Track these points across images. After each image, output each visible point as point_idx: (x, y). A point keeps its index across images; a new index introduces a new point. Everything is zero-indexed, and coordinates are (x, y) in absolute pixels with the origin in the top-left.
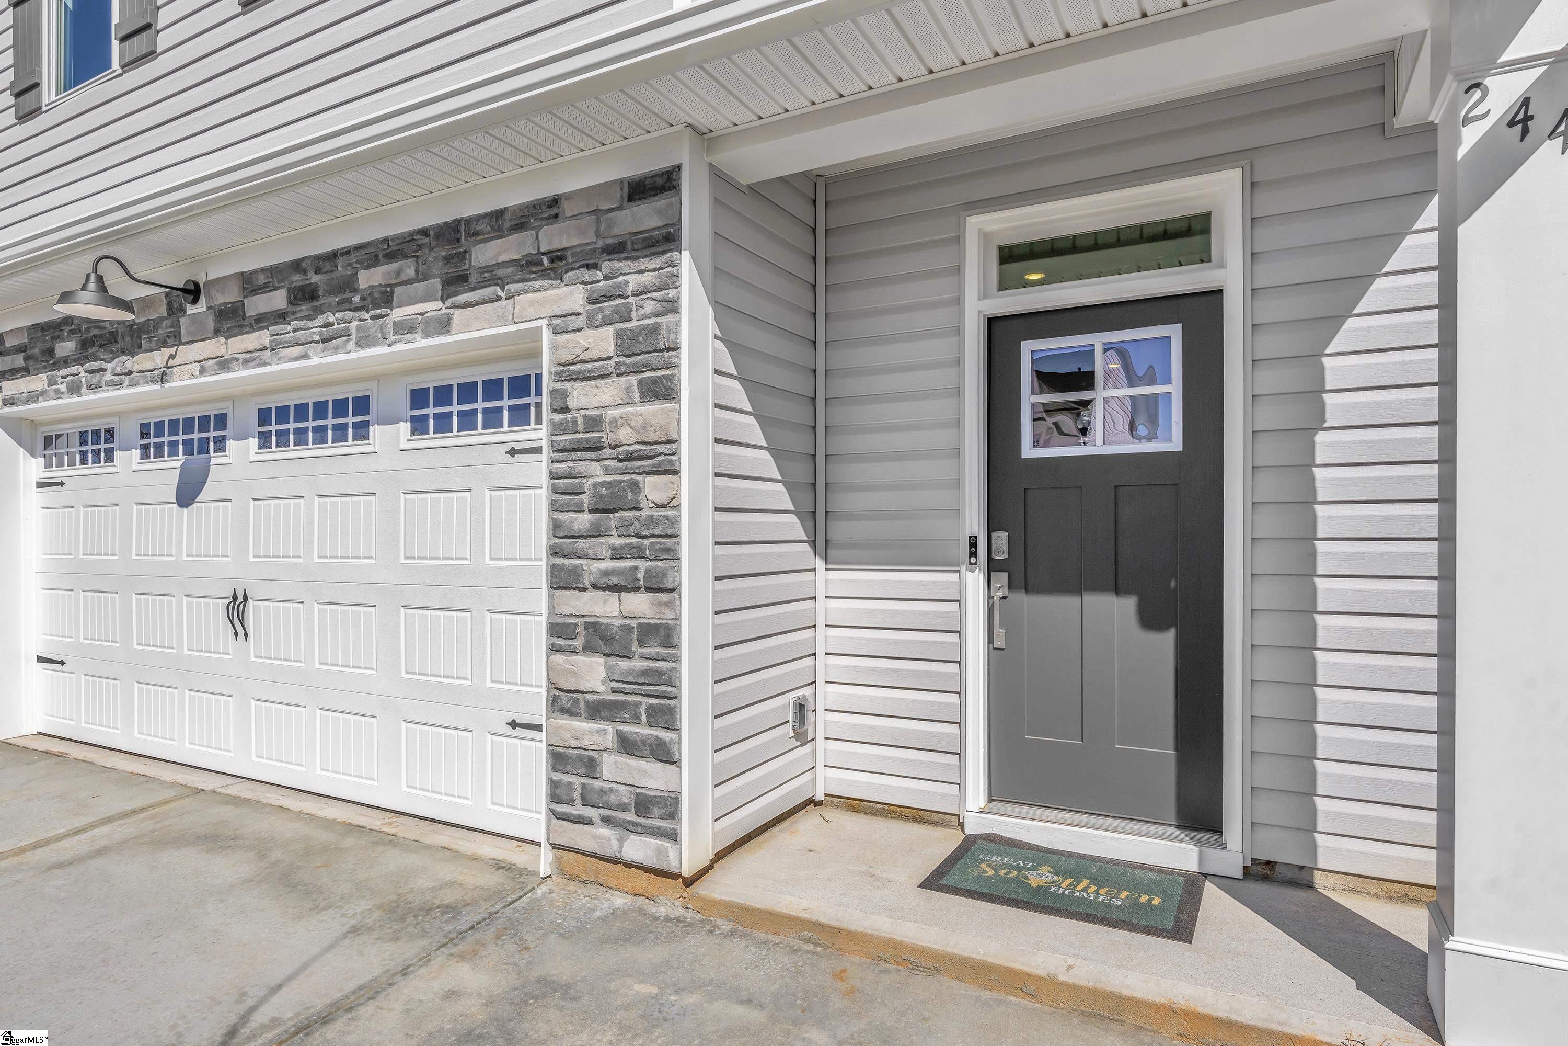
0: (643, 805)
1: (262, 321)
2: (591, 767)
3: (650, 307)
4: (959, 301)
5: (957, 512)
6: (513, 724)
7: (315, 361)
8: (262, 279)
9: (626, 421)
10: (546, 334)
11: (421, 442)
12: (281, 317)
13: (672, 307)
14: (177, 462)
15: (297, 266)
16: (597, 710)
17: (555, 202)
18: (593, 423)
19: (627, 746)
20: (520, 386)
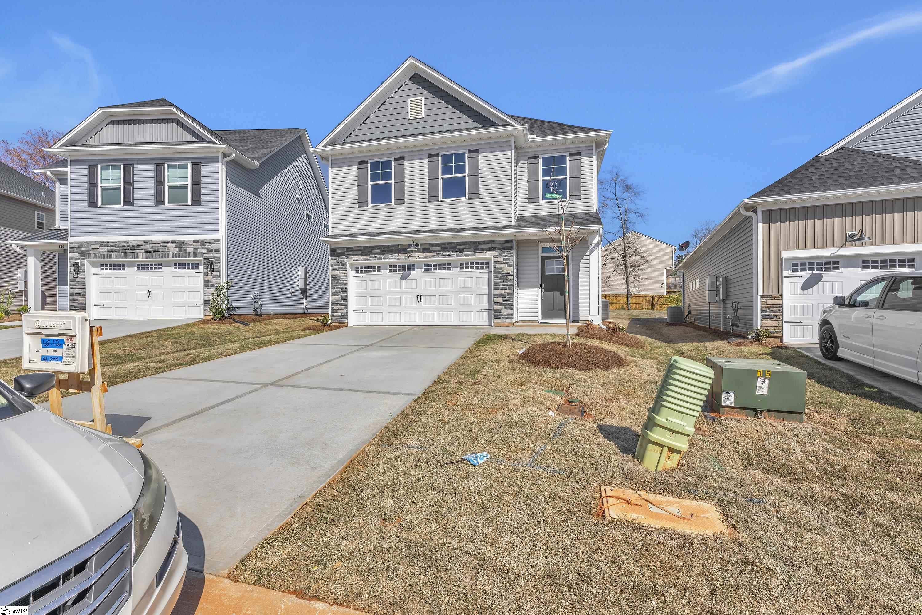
0: (508, 315)
1: (434, 251)
2: (500, 311)
3: (509, 256)
4: (538, 254)
5: (538, 281)
6: (481, 310)
7: (447, 258)
8: (435, 245)
9: (506, 269)
10: (493, 258)
11: (462, 270)
12: (439, 251)
13: (512, 256)
14: (402, 272)
15: (444, 244)
16: (501, 304)
17: (494, 241)
18: (500, 269)
19: (505, 308)
20: (487, 263)
